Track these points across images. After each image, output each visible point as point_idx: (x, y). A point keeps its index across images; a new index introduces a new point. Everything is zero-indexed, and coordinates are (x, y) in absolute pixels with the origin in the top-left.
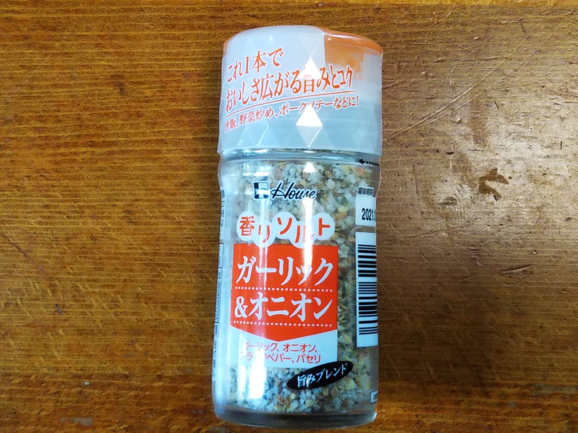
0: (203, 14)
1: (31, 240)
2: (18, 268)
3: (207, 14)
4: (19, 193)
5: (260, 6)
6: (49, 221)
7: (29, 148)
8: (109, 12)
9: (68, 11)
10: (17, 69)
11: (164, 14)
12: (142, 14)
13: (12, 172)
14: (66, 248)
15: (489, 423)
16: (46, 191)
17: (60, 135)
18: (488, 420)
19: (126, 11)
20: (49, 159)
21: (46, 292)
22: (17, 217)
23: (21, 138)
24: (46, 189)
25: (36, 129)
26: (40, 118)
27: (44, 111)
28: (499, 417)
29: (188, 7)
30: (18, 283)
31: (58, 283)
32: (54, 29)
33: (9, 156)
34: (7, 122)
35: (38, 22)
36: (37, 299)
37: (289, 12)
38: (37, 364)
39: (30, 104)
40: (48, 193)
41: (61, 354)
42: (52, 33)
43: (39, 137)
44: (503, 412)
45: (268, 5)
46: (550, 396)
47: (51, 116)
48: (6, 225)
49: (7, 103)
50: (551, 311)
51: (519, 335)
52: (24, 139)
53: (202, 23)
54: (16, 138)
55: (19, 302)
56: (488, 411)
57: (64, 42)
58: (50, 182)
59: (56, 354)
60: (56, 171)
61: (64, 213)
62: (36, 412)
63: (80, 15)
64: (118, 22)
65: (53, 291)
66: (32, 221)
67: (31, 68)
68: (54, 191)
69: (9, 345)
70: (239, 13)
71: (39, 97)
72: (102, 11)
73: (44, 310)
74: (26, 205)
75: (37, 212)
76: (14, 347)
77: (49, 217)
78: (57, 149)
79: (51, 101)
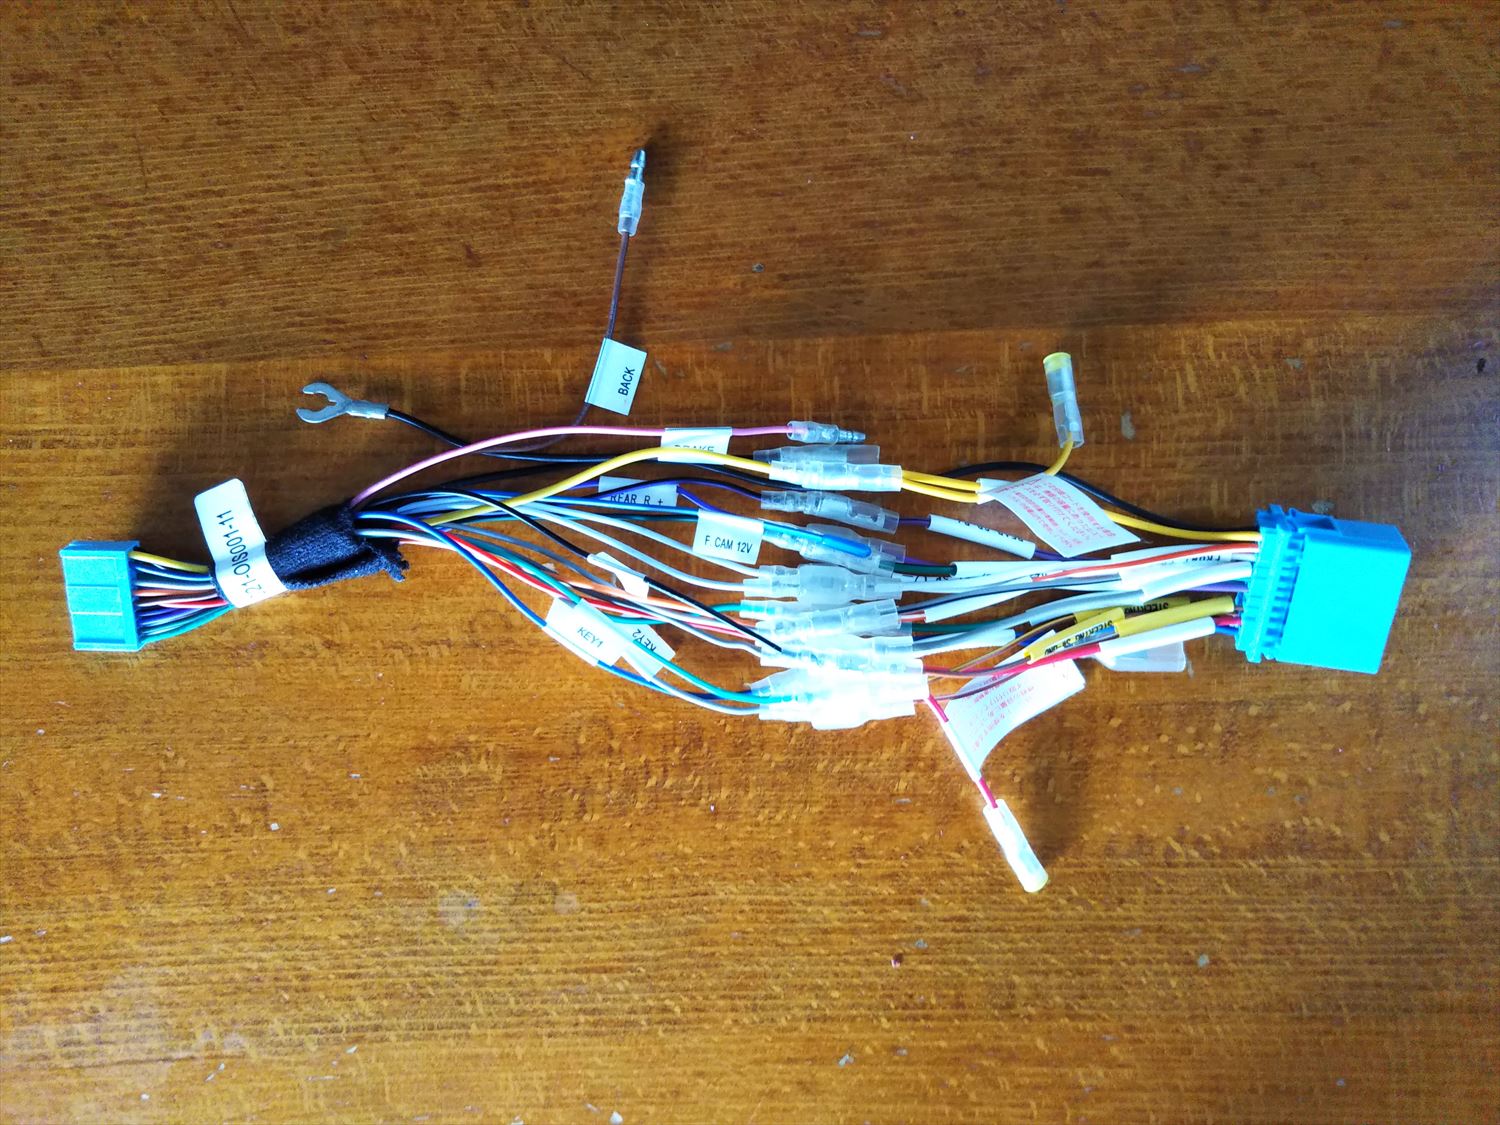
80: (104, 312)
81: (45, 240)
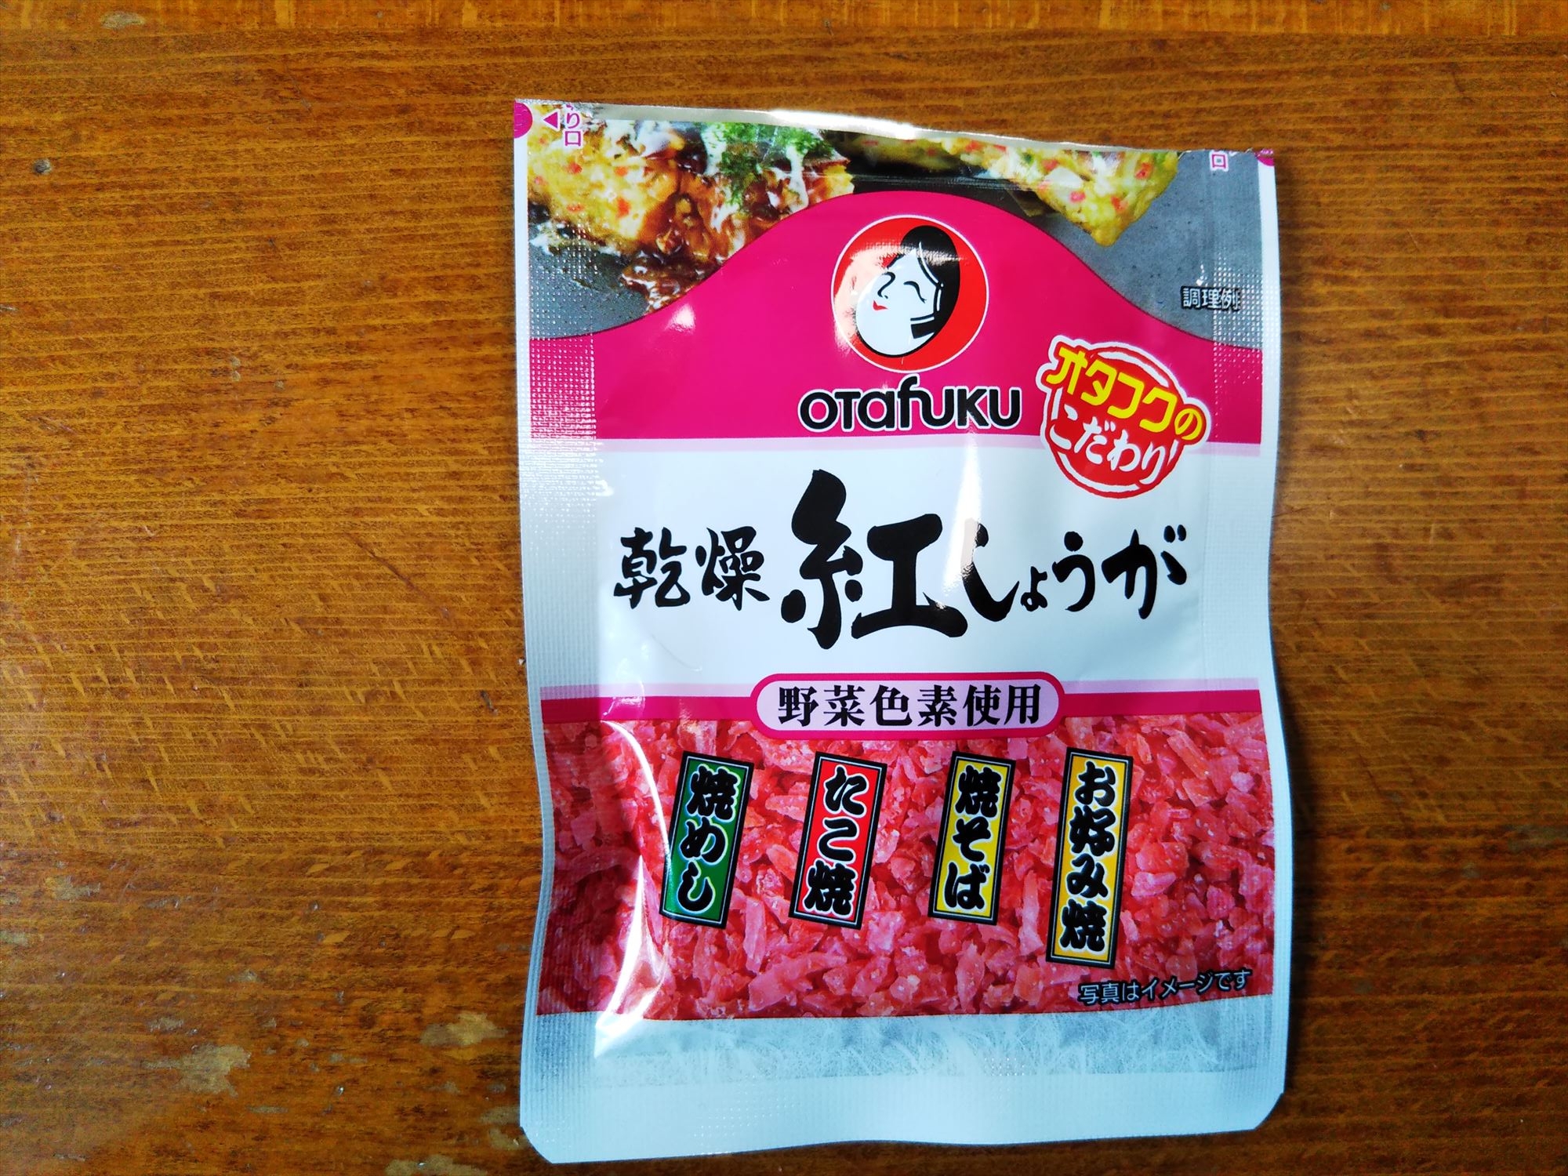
0: (788, 52)
1: (423, 551)
2: (394, 613)
3: (798, 52)
4: (393, 447)
5: (912, 34)
6: (460, 506)
7: (414, 347)
8: (583, 52)
9: (496, 52)
10: (384, 178)
11: (703, 54)
12: (655, 54)
13: (376, 402)
14: (500, 566)
15: (1425, 914)
16: (453, 441)
17: (480, 317)
18: (1424, 907)
19: (621, 48)
20: (459, 370)
21: (459, 665)
22: (389, 500)
23: (395, 327)
24: (452, 436)
25: (428, 305)
26: (437, 283)
27: (444, 266)
28: (1446, 900)
29: (754, 38)
30: (395, 648)
31: (483, 645)
32: (466, 91)
33: (367, 366)
34: (363, 291)
35: (429, 76)
36: (438, 681)
37: (975, 46)
38: (442, 827)
39: (414, 253)
40: (455, 445)
41: (494, 801)
42: (460, 99)
43: (436, 323)
44: (1454, 888)
45: (928, 33)
46: (1547, 850)
47: (459, 276)
48: (367, 519)
49: (363, 252)
50: (1543, 671)
51: (1481, 724)
52: (402, 328)
53: (788, 70)
54: (384, 327)
55: (398, 689)
56: (1421, 889)
57: (488, 117)
58: (460, 422)
59: (484, 801)
60: (475, 396)
61: (494, 490)
62: (442, 933)
63: (521, 60)
64: (604, 72)
65: (474, 663)
66: (422, 508)
67: (414, 174)
68: (469, 441)
69: (377, 785)
70: (867, 49)
71: (434, 235)
72: (570, 50)
73: (455, 705)
74: (408, 474)
75: (435, 488)
76: (390, 789)
77: (461, 500)
78: (475, 347)
79: (462, 245)
80: (1338, 139)
81: (1450, 279)
